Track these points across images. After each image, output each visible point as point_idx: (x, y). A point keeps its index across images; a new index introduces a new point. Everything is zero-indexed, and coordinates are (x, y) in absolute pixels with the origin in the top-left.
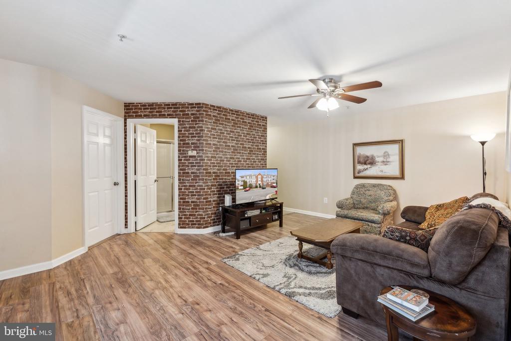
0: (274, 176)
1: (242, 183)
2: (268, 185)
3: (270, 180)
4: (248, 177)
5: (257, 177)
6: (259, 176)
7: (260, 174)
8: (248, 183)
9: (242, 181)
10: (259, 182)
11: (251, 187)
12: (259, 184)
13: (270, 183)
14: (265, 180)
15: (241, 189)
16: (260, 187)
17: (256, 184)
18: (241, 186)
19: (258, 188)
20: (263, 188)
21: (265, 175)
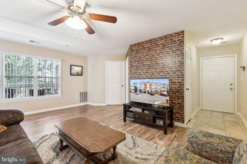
0: (164, 84)
1: (134, 88)
2: (156, 92)
3: (159, 88)
4: (138, 84)
5: (145, 85)
6: (147, 84)
7: (148, 82)
8: (138, 89)
9: (134, 87)
10: (148, 89)
11: (141, 91)
12: (148, 91)
13: (159, 91)
14: (153, 87)
15: (133, 92)
16: (148, 93)
17: (145, 90)
18: (133, 90)
19: (147, 94)
20: (152, 95)
21: (153, 83)
